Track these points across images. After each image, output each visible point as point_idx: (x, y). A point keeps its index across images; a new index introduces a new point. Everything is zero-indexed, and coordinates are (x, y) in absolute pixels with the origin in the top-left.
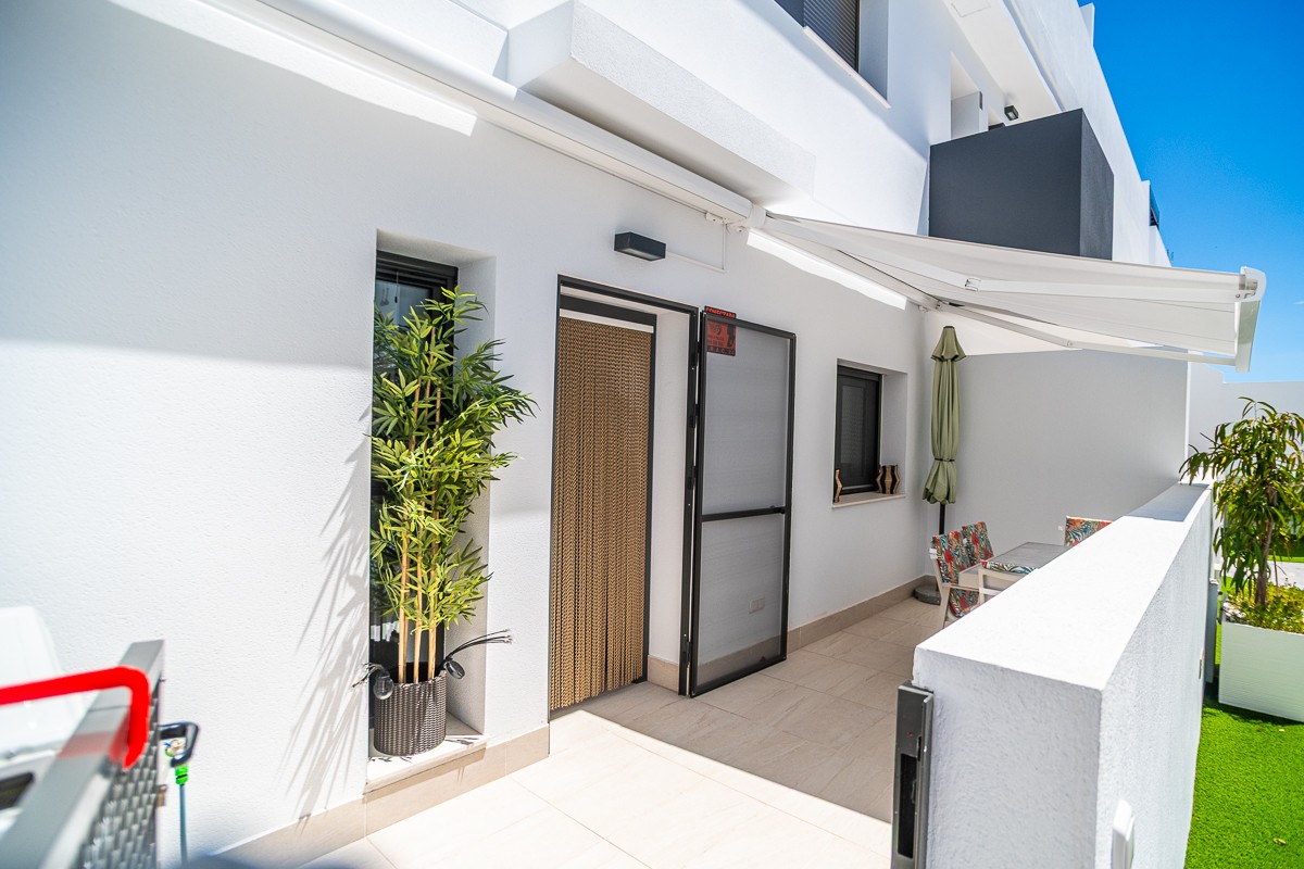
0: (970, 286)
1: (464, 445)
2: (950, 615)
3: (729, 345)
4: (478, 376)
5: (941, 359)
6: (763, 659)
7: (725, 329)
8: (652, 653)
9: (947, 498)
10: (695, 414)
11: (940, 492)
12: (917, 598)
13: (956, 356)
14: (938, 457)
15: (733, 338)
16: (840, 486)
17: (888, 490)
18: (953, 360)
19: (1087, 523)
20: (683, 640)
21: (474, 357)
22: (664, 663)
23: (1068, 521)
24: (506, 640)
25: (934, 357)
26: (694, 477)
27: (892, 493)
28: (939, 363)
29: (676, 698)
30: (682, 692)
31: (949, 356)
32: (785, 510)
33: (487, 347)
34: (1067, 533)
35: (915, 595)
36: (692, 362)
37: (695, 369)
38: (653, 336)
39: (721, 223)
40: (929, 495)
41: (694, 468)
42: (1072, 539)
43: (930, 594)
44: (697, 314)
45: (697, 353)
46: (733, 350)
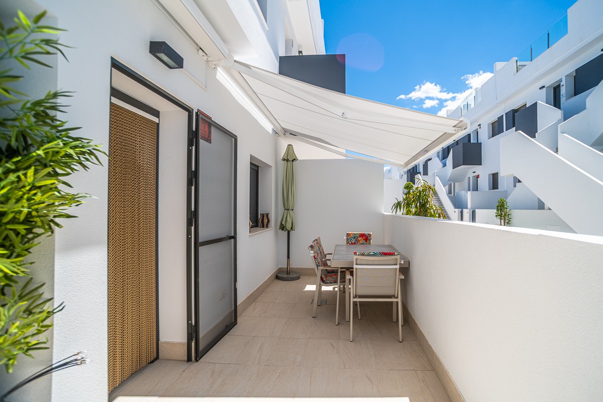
0: (344, 116)
1: (38, 184)
2: (322, 283)
3: (209, 137)
4: (41, 123)
5: (287, 160)
6: (227, 326)
7: (207, 126)
8: (162, 339)
9: (292, 228)
10: (193, 178)
11: (289, 226)
12: (278, 279)
13: (295, 159)
14: (286, 208)
15: (210, 132)
16: (251, 224)
17: (265, 226)
18: (293, 161)
19: (355, 234)
20: (189, 325)
21: (38, 103)
22: (173, 344)
23: (347, 234)
24: (79, 362)
25: (284, 160)
26: (193, 218)
27: (267, 227)
28: (286, 162)
29: (187, 365)
30: (189, 359)
31: (290, 159)
32: (234, 237)
33: (55, 95)
34: (347, 239)
35: (277, 277)
36: (190, 144)
37: (192, 148)
38: (158, 124)
39: (206, 59)
40: (283, 227)
41: (193, 213)
42: (350, 242)
43: (285, 276)
44: (192, 113)
45: (193, 138)
46: (210, 140)
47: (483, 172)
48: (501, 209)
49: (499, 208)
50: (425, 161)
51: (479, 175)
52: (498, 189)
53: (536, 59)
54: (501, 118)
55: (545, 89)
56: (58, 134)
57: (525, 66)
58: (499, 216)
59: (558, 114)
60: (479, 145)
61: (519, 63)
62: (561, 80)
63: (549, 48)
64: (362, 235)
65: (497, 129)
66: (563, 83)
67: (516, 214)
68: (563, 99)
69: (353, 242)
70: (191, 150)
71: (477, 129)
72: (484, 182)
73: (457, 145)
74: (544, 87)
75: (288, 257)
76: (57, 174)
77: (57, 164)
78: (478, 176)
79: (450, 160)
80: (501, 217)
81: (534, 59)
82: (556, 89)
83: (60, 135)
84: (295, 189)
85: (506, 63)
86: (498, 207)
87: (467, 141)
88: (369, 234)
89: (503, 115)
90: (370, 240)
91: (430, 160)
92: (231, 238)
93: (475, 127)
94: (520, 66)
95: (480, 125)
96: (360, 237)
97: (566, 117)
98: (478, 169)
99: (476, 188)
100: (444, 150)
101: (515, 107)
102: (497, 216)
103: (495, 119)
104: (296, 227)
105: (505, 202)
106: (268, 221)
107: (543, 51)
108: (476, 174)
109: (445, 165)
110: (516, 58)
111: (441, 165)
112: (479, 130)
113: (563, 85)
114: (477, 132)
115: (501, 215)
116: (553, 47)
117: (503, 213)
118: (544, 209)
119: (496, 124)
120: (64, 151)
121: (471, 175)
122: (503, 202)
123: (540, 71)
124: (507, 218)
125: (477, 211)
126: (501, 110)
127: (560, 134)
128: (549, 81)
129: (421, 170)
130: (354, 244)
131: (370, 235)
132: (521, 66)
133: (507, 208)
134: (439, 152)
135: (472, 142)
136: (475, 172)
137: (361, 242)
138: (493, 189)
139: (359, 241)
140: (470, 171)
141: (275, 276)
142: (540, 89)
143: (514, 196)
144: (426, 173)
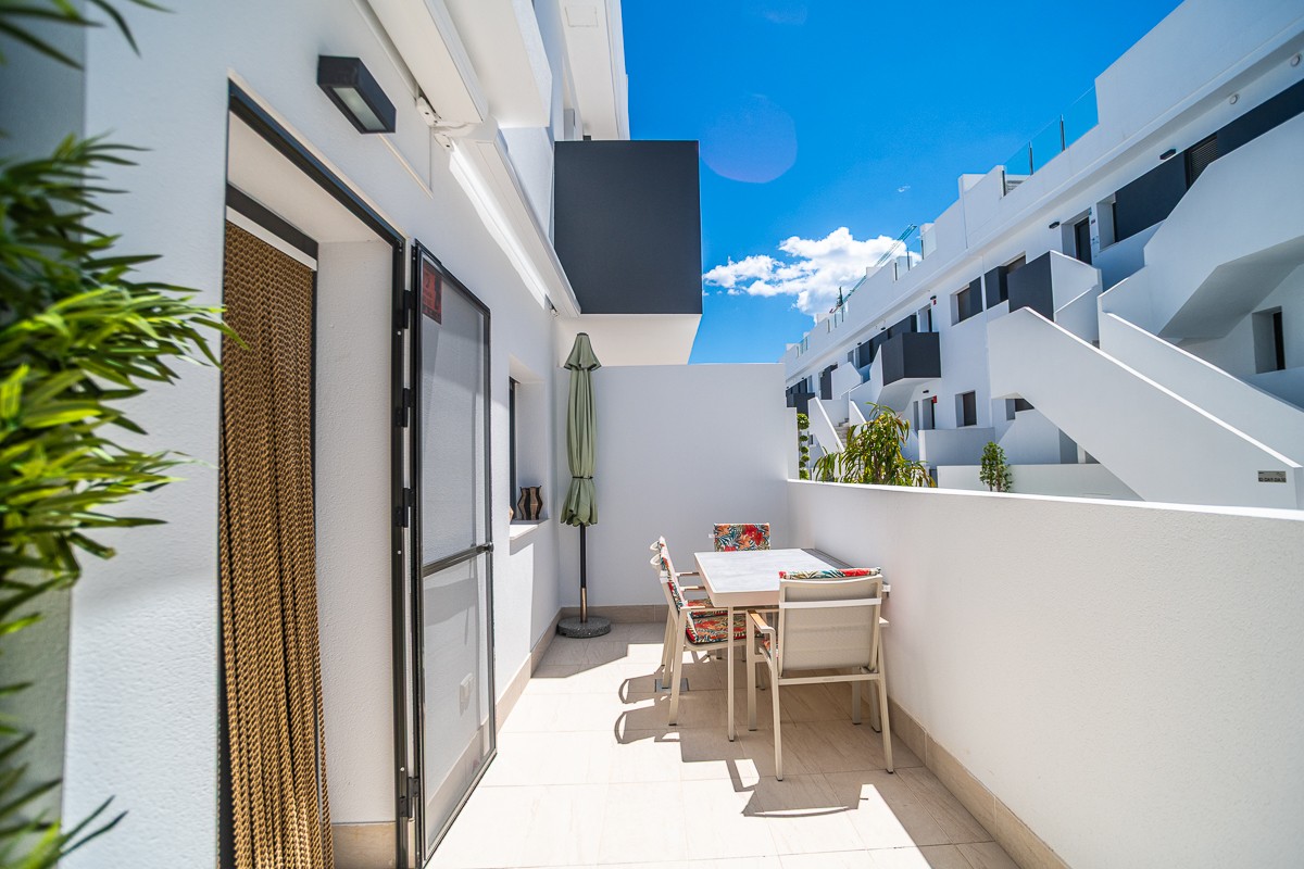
3: (437, 306)
5: (578, 368)
7: (433, 281)
9: (590, 520)
10: (406, 406)
11: (583, 515)
12: (564, 635)
13: (594, 365)
14: (577, 474)
15: (439, 296)
17: (533, 516)
18: (589, 369)
19: (733, 527)
20: (401, 777)
23: (716, 527)
25: (570, 366)
26: (406, 505)
27: (538, 517)
28: (574, 372)
30: (400, 865)
31: (585, 365)
32: (488, 549)
34: (717, 540)
35: (560, 631)
36: (398, 322)
37: (403, 333)
38: (315, 273)
39: (432, 123)
40: (570, 518)
41: (406, 493)
42: (723, 546)
43: (578, 627)
44: (403, 247)
45: (407, 309)
46: (440, 315)
47: (945, 390)
48: (991, 465)
49: (987, 462)
50: (823, 370)
51: (935, 397)
52: (975, 423)
53: (1040, 170)
54: (976, 284)
55: (1060, 226)
56: (87, 274)
57: (1019, 182)
58: (988, 478)
59: (1090, 275)
60: (933, 339)
61: (1008, 178)
62: (1089, 212)
63: (1064, 149)
64: (749, 530)
65: (968, 304)
66: (1094, 216)
67: (1019, 472)
68: (1095, 248)
69: (730, 545)
70: (401, 337)
71: (929, 305)
72: (947, 412)
73: (889, 338)
74: (1057, 224)
75: (583, 585)
76: (94, 392)
77: (92, 360)
78: (934, 400)
79: (876, 368)
80: (992, 480)
81: (1037, 169)
82: (1081, 229)
83: (96, 276)
84: (594, 432)
85: (984, 175)
86: (984, 460)
87: (909, 330)
88: (762, 527)
89: (980, 278)
90: (766, 539)
91: (834, 367)
92: (480, 549)
93: (924, 301)
94: (1009, 182)
95: (935, 297)
96: (744, 533)
97: (1107, 282)
98: (933, 386)
99: (931, 424)
100: (862, 348)
101: (1005, 261)
102: (983, 479)
103: (965, 285)
104: (600, 516)
105: (998, 451)
106: (540, 504)
107: (1055, 155)
108: (930, 395)
109: (866, 378)
110: (1002, 168)
111: (859, 378)
112: (933, 307)
113: (1093, 222)
114: (930, 312)
115: (990, 477)
116: (1075, 148)
117: (996, 472)
118: (1075, 461)
119: (967, 296)
120: (117, 321)
121: (920, 398)
122: (994, 451)
123: (1050, 193)
124: (1004, 482)
125: (940, 469)
126: (979, 267)
127: (1101, 316)
128: (1068, 212)
129: (816, 387)
130: (733, 549)
131: (765, 529)
132: (1013, 182)
133: (1002, 463)
134: (852, 352)
135: (919, 331)
136: (927, 391)
137: (747, 543)
138: (966, 425)
139: (743, 543)
140: (917, 389)
141: (554, 630)
142: (1051, 227)
143: (1014, 436)
144: (827, 394)
